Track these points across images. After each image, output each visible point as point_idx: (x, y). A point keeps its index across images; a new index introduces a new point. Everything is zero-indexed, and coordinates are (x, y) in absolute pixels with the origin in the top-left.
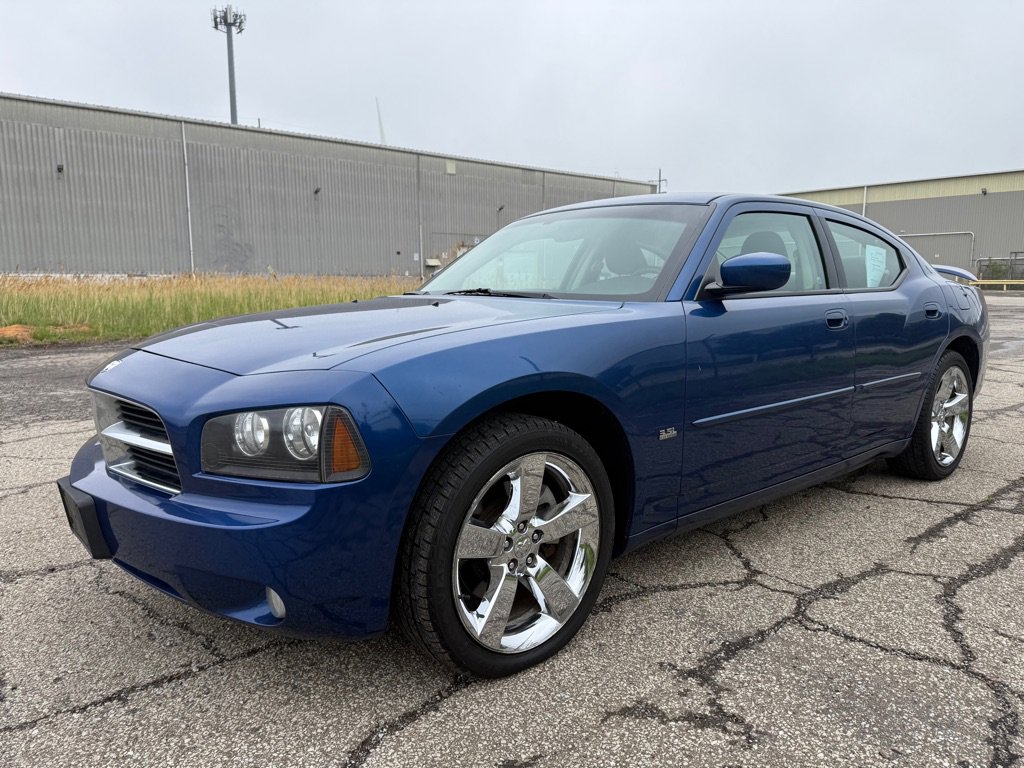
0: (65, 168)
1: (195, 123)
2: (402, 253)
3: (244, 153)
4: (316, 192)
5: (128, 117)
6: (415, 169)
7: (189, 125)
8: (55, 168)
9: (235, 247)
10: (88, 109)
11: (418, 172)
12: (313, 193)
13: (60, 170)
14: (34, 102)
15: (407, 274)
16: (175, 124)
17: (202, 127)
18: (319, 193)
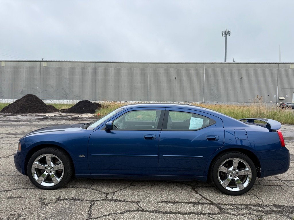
0: (177, 78)
1: (208, 63)
2: (270, 95)
3: (220, 69)
4: (241, 78)
5: (192, 64)
6: (277, 69)
7: (206, 64)
8: (175, 78)
9: (216, 95)
10: (183, 63)
11: (278, 69)
12: (240, 79)
13: (176, 78)
14: (172, 63)
15: (271, 102)
16: (203, 64)
17: (210, 64)
18: (242, 79)
